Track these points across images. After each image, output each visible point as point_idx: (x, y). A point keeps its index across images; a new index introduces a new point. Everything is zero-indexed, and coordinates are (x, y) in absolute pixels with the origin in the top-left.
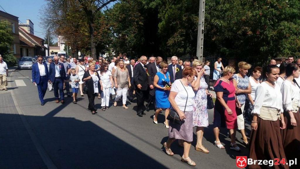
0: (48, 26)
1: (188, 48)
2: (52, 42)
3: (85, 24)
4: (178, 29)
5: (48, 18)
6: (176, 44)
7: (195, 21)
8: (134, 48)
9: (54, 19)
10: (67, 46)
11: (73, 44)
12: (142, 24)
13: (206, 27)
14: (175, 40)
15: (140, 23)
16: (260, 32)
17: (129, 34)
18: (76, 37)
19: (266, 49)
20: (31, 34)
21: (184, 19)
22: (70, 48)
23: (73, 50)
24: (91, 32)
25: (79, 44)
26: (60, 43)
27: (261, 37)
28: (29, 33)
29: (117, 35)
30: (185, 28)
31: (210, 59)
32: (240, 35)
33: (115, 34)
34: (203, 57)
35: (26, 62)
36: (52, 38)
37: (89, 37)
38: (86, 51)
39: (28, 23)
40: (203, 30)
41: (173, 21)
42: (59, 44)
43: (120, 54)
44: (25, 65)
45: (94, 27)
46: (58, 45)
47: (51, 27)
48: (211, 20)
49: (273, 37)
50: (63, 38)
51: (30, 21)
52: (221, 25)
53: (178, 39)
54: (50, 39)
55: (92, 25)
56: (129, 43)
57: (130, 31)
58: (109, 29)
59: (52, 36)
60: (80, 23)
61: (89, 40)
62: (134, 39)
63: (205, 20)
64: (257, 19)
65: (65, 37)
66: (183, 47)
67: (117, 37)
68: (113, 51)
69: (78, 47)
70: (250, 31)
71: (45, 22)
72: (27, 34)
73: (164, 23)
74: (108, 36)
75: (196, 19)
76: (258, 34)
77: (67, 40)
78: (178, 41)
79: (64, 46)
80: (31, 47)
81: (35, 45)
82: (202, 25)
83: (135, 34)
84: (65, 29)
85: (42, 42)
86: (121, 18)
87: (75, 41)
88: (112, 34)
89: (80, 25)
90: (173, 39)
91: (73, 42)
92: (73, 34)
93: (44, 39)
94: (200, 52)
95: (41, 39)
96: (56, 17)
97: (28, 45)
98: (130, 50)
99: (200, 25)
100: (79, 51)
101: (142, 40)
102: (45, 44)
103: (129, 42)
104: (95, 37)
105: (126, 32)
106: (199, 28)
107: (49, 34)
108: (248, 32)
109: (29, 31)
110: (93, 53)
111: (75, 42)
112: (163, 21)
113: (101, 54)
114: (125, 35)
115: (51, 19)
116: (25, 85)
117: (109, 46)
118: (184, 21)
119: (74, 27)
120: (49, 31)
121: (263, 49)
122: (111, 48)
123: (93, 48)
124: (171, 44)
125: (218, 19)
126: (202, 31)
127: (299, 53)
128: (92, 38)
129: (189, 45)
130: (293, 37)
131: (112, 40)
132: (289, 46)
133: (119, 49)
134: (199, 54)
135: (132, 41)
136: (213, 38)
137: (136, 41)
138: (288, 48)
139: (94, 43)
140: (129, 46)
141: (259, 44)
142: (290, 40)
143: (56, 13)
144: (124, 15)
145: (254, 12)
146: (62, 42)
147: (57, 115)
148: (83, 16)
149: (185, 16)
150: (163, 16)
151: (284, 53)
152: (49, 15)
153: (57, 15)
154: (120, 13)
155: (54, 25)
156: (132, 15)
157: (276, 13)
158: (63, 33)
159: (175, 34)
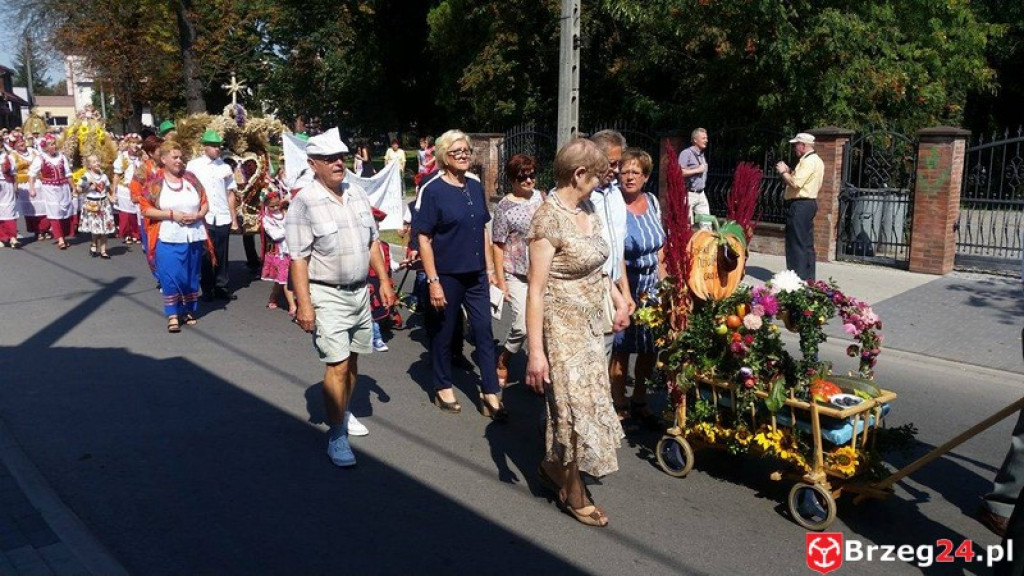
1: (530, 99)
2: (44, 79)
3: (160, 13)
4: (496, 31)
6: (489, 86)
7: (552, 3)
8: (347, 98)
10: (102, 94)
11: (123, 85)
12: (371, 11)
13: (588, 25)
14: (488, 72)
15: (363, 8)
16: (756, 45)
17: (327, 49)
18: (130, 61)
19: (777, 100)
22: (113, 103)
23: (122, 106)
24: (184, 41)
25: (141, 83)
26: (75, 80)
27: (759, 60)
29: (281, 51)
30: (519, 28)
32: (694, 55)
33: (276, 48)
34: (580, 130)
36: (42, 66)
37: (179, 59)
38: (172, 111)
40: (578, 35)
41: (477, 4)
42: (73, 88)
43: (299, 121)
45: (194, 22)
46: (66, 90)
49: (799, 63)
50: (84, 65)
52: (636, 21)
53: (496, 70)
54: (36, 69)
55: (187, 15)
56: (328, 81)
57: (331, 38)
58: (252, 30)
59: (41, 56)
60: (141, 10)
61: (180, 68)
62: (345, 64)
65: (93, 60)
66: (511, 95)
67: (285, 58)
68: (269, 111)
69: (139, 96)
70: (724, 42)
73: (449, 10)
74: (251, 55)
76: (749, 52)
77: (100, 69)
78: (495, 74)
79: (88, 92)
82: (573, 20)
83: (347, 49)
84: (87, 29)
85: (6, 78)
87: (128, 74)
88: (264, 49)
89: (145, 16)
90: (478, 68)
92: (119, 48)
93: (10, 67)
94: (570, 113)
98: (332, 107)
99: (565, 18)
100: (147, 113)
101: (374, 69)
102: (18, 85)
103: (330, 76)
104: (198, 57)
105: (315, 41)
106: (562, 30)
107: (29, 49)
108: (719, 46)
111: (129, 77)
112: (444, 4)
114: (311, 52)
117: (256, 91)
118: (512, 4)
119: (122, 23)
120: (26, 37)
121: (766, 101)
122: (261, 98)
123: (196, 99)
124: (475, 86)
126: (575, 40)
127: (878, 114)
128: (189, 60)
129: (535, 90)
130: (861, 62)
131: (265, 71)
132: (848, 91)
133: (293, 103)
134: (565, 119)
135: (340, 72)
136: (612, 67)
137: (354, 72)
138: (846, 98)
139: (198, 81)
140: (327, 91)
141: (755, 85)
142: (850, 73)
146: (82, 79)
147: (68, 341)
151: (833, 115)
155: (46, 16)
158: (80, 47)
159: (487, 48)
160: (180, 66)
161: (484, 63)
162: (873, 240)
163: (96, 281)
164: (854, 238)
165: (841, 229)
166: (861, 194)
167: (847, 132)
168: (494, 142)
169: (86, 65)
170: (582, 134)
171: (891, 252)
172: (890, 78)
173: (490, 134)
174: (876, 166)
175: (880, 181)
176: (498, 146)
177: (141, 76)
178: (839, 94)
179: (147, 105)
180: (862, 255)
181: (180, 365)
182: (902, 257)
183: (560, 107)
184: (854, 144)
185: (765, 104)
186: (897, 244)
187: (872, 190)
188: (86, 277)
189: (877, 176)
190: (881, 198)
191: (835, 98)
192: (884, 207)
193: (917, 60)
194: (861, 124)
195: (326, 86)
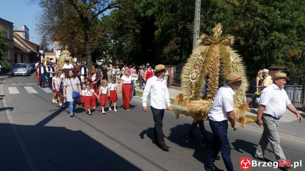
0: (43, 32)
1: (184, 56)
2: (48, 48)
3: (80, 32)
4: (174, 37)
5: (44, 24)
6: (172, 52)
8: (131, 54)
9: (50, 25)
12: (139, 32)
14: (171, 48)
15: (137, 31)
16: (252, 42)
17: (126, 41)
18: (71, 44)
19: (259, 58)
20: (27, 40)
21: (180, 27)
24: (87, 39)
26: (56, 48)
27: (253, 46)
28: (24, 38)
29: (114, 42)
30: (181, 36)
33: (112, 41)
35: (20, 68)
36: (48, 44)
37: (85, 44)
38: (82, 58)
39: (23, 28)
40: (198, 38)
41: (169, 30)
42: (55, 51)
43: (117, 60)
44: (19, 71)
45: (89, 34)
46: (53, 51)
47: (46, 34)
48: (206, 28)
49: (266, 47)
50: (59, 45)
51: (25, 26)
53: (174, 48)
54: (46, 45)
55: (88, 32)
56: (126, 50)
57: (128, 38)
58: (105, 36)
59: (48, 42)
60: (75, 30)
61: (85, 46)
62: (131, 45)
63: (200, 29)
64: (250, 29)
66: (179, 55)
68: (109, 58)
70: (243, 41)
71: (40, 28)
72: (22, 40)
73: (161, 31)
74: (105, 42)
75: (191, 28)
76: (250, 44)
77: (63, 46)
78: (173, 49)
79: (59, 52)
80: (25, 53)
81: (30, 51)
82: (197, 34)
83: (132, 41)
84: (60, 35)
85: (38, 48)
86: (117, 25)
87: (71, 47)
88: (109, 41)
90: (168, 47)
92: (68, 40)
93: (39, 45)
95: (36, 45)
96: (51, 24)
97: (23, 51)
98: (127, 57)
99: (195, 33)
100: (75, 58)
101: (139, 47)
102: (41, 50)
103: (126, 48)
104: (90, 44)
105: (123, 39)
106: (194, 37)
107: (44, 40)
108: (241, 42)
109: (24, 37)
110: (88, 60)
112: (159, 29)
114: (122, 42)
115: (46, 25)
116: (18, 93)
117: (106, 52)
118: (179, 29)
119: (69, 33)
120: (44, 37)
122: (107, 54)
123: (89, 55)
124: (168, 52)
127: (292, 63)
128: (87, 44)
129: (185, 53)
130: (286, 47)
131: (108, 47)
132: (282, 55)
133: (116, 56)
135: (129, 47)
137: (133, 48)
138: (281, 58)
139: (90, 50)
140: (126, 52)
141: (253, 54)
142: (283, 50)
143: (52, 19)
144: (120, 22)
145: (247, 23)
146: (58, 48)
147: (48, 125)
148: (79, 23)
149: (181, 24)
150: (159, 24)
151: (277, 63)
152: (44, 21)
153: (53, 21)
154: (116, 20)
155: (50, 32)
156: (129, 23)
157: (267, 24)
158: (58, 40)
159: (171, 42)
161: (170, 46)
166: (287, 87)
167: (282, 68)
168: (173, 68)
169: (59, 44)
171: (297, 105)
172: (295, 52)
173: (172, 66)
174: (291, 79)
175: (293, 83)
176: (174, 69)
177: (74, 48)
179: (76, 56)
181: (80, 133)
182: (300, 107)
185: (256, 59)
186: (298, 103)
187: (289, 86)
190: (293, 88)
191: (278, 57)
192: (294, 91)
194: (286, 66)
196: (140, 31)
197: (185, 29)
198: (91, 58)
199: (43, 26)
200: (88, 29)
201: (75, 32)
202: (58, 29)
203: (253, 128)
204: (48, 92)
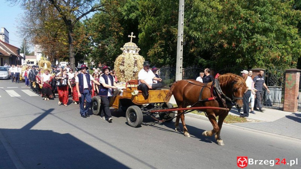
0: (24, 35)
1: (168, 59)
2: (28, 51)
3: (63, 34)
4: (158, 40)
6: (155, 54)
7: (174, 32)
9: (31, 27)
10: (44, 55)
11: (51, 53)
12: (122, 34)
13: (185, 38)
14: (155, 51)
15: (120, 33)
16: (235, 45)
17: (109, 44)
18: (53, 47)
19: (242, 60)
20: (6, 43)
21: (164, 30)
23: (50, 59)
24: (70, 42)
25: (56, 53)
26: (37, 51)
27: (236, 49)
30: (165, 39)
31: (189, 69)
32: (217, 47)
33: (94, 44)
34: (183, 68)
36: (28, 47)
37: (68, 47)
39: (3, 31)
40: (183, 41)
41: (153, 33)
42: (36, 54)
43: (100, 63)
45: (73, 37)
46: (34, 54)
47: (28, 36)
48: (189, 32)
49: (248, 50)
50: (40, 48)
51: (5, 29)
52: (199, 37)
53: (158, 50)
54: (26, 48)
56: (109, 53)
57: (110, 41)
58: (88, 39)
59: (28, 45)
60: (58, 33)
61: (68, 49)
62: (114, 48)
63: (184, 32)
64: (233, 32)
65: (43, 46)
66: (162, 57)
67: (97, 46)
68: (92, 61)
69: (56, 56)
70: (226, 44)
71: (21, 31)
72: (1, 43)
73: (144, 34)
74: (88, 46)
75: (175, 31)
76: (233, 47)
77: (45, 49)
78: (157, 52)
79: (40, 55)
80: (6, 56)
81: (10, 54)
82: (181, 37)
83: (115, 44)
84: (42, 38)
85: (18, 51)
86: (101, 28)
87: (53, 50)
88: (91, 44)
89: (58, 35)
90: (153, 50)
91: (51, 51)
92: (51, 43)
93: (20, 48)
94: (180, 63)
95: (17, 48)
96: (33, 26)
97: (3, 54)
99: (179, 37)
102: (21, 53)
103: (109, 51)
104: (73, 46)
105: (106, 42)
106: (178, 40)
107: (25, 43)
108: (224, 45)
109: (4, 40)
110: (71, 63)
112: (143, 32)
113: (80, 64)
114: (104, 45)
115: (28, 27)
117: (88, 55)
118: (163, 33)
119: (52, 36)
120: (25, 40)
122: (90, 57)
123: (72, 58)
124: (152, 55)
125: (195, 31)
126: (182, 43)
127: (272, 64)
128: (71, 47)
129: (169, 56)
130: (267, 49)
131: (91, 50)
132: (263, 57)
133: (99, 59)
134: (178, 64)
135: (112, 50)
136: (191, 50)
137: (116, 50)
138: (262, 60)
139: (73, 53)
140: (109, 55)
141: (235, 56)
142: (264, 53)
143: (33, 22)
144: (104, 25)
145: (230, 26)
146: (39, 51)
147: (35, 128)
148: (62, 25)
149: (164, 28)
150: (143, 27)
151: (259, 64)
152: (25, 23)
153: (35, 24)
154: (99, 23)
155: (31, 34)
156: (113, 25)
157: (249, 27)
158: (40, 42)
159: (155, 45)
160: (68, 48)
161: (154, 48)
162: (272, 101)
163: (43, 110)
164: (266, 100)
165: (262, 98)
170: (183, 69)
171: (278, 105)
172: (275, 54)
174: (272, 80)
175: (274, 84)
178: (260, 58)
179: (57, 59)
180: (269, 106)
181: (68, 136)
182: (281, 106)
183: (177, 61)
184: (266, 73)
185: (239, 61)
186: (279, 103)
187: (271, 87)
188: (40, 109)
189: (273, 83)
190: (274, 89)
191: (259, 60)
192: (275, 92)
193: (283, 49)
194: (267, 67)
195: (108, 54)
196: (124, 34)
197: (168, 32)
198: (74, 60)
199: (24, 28)
200: (72, 32)
201: (57, 34)
202: (39, 32)
203: (239, 128)
204: (30, 96)
